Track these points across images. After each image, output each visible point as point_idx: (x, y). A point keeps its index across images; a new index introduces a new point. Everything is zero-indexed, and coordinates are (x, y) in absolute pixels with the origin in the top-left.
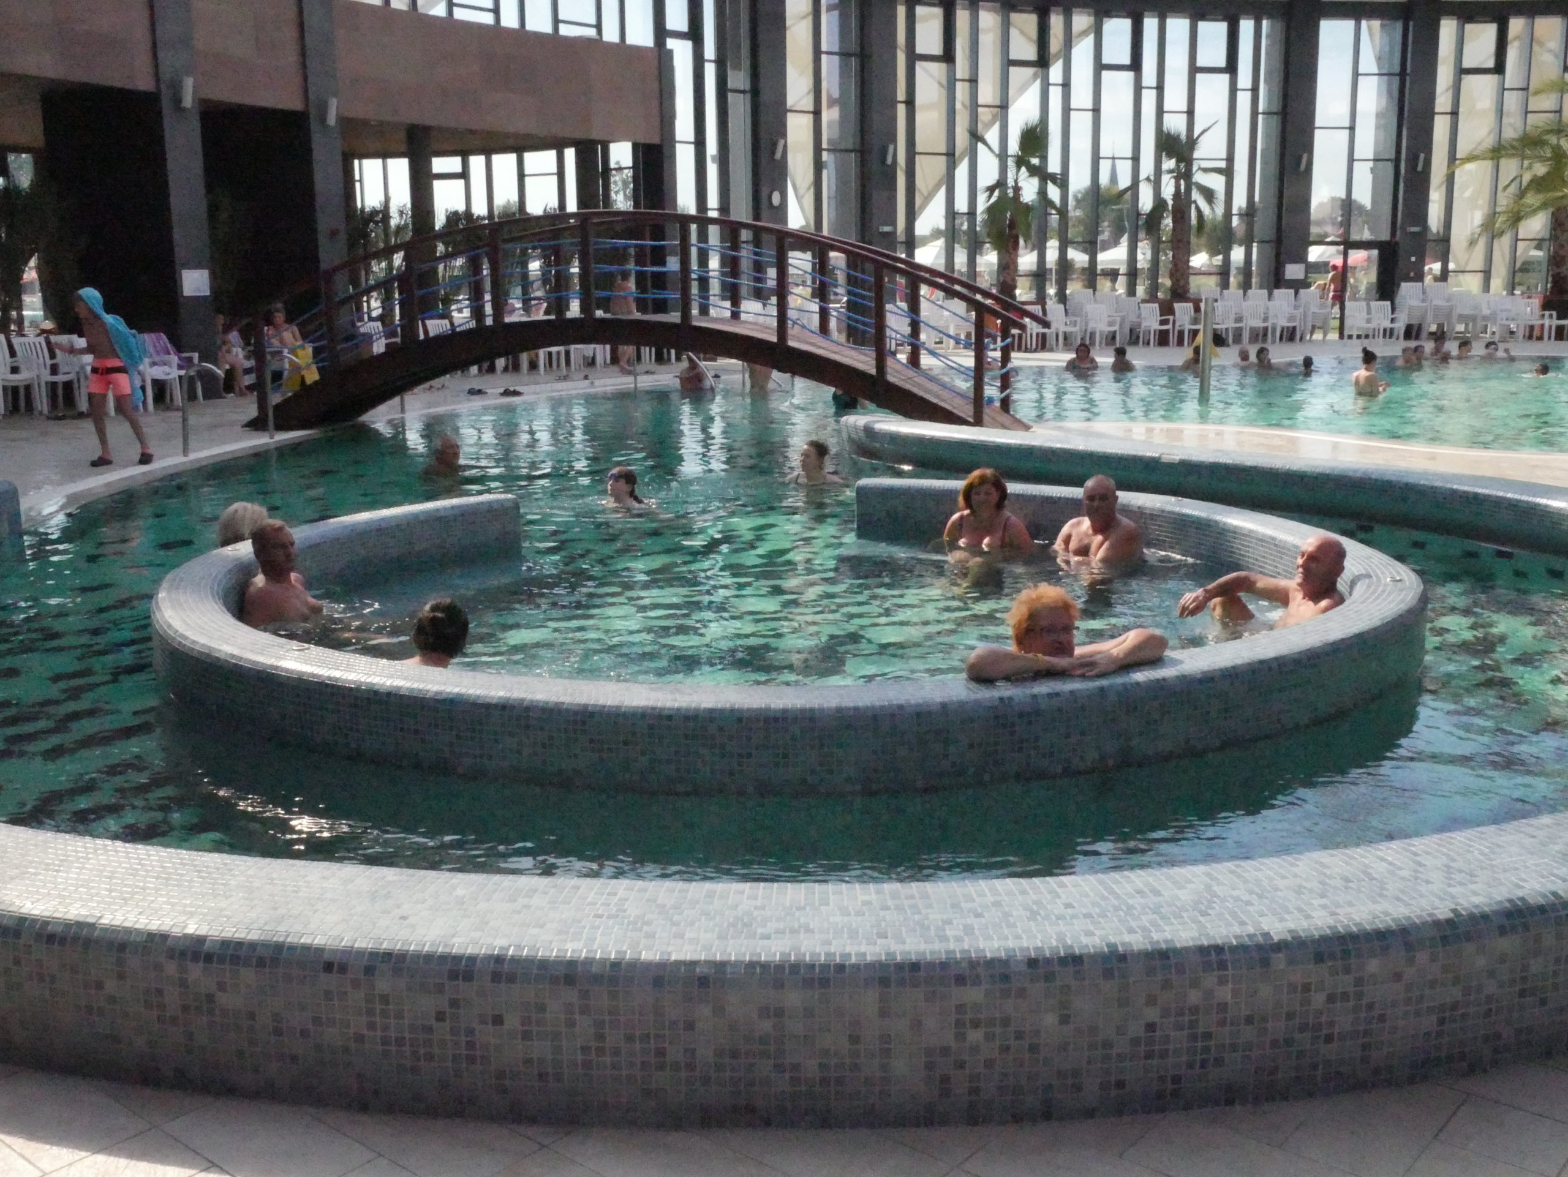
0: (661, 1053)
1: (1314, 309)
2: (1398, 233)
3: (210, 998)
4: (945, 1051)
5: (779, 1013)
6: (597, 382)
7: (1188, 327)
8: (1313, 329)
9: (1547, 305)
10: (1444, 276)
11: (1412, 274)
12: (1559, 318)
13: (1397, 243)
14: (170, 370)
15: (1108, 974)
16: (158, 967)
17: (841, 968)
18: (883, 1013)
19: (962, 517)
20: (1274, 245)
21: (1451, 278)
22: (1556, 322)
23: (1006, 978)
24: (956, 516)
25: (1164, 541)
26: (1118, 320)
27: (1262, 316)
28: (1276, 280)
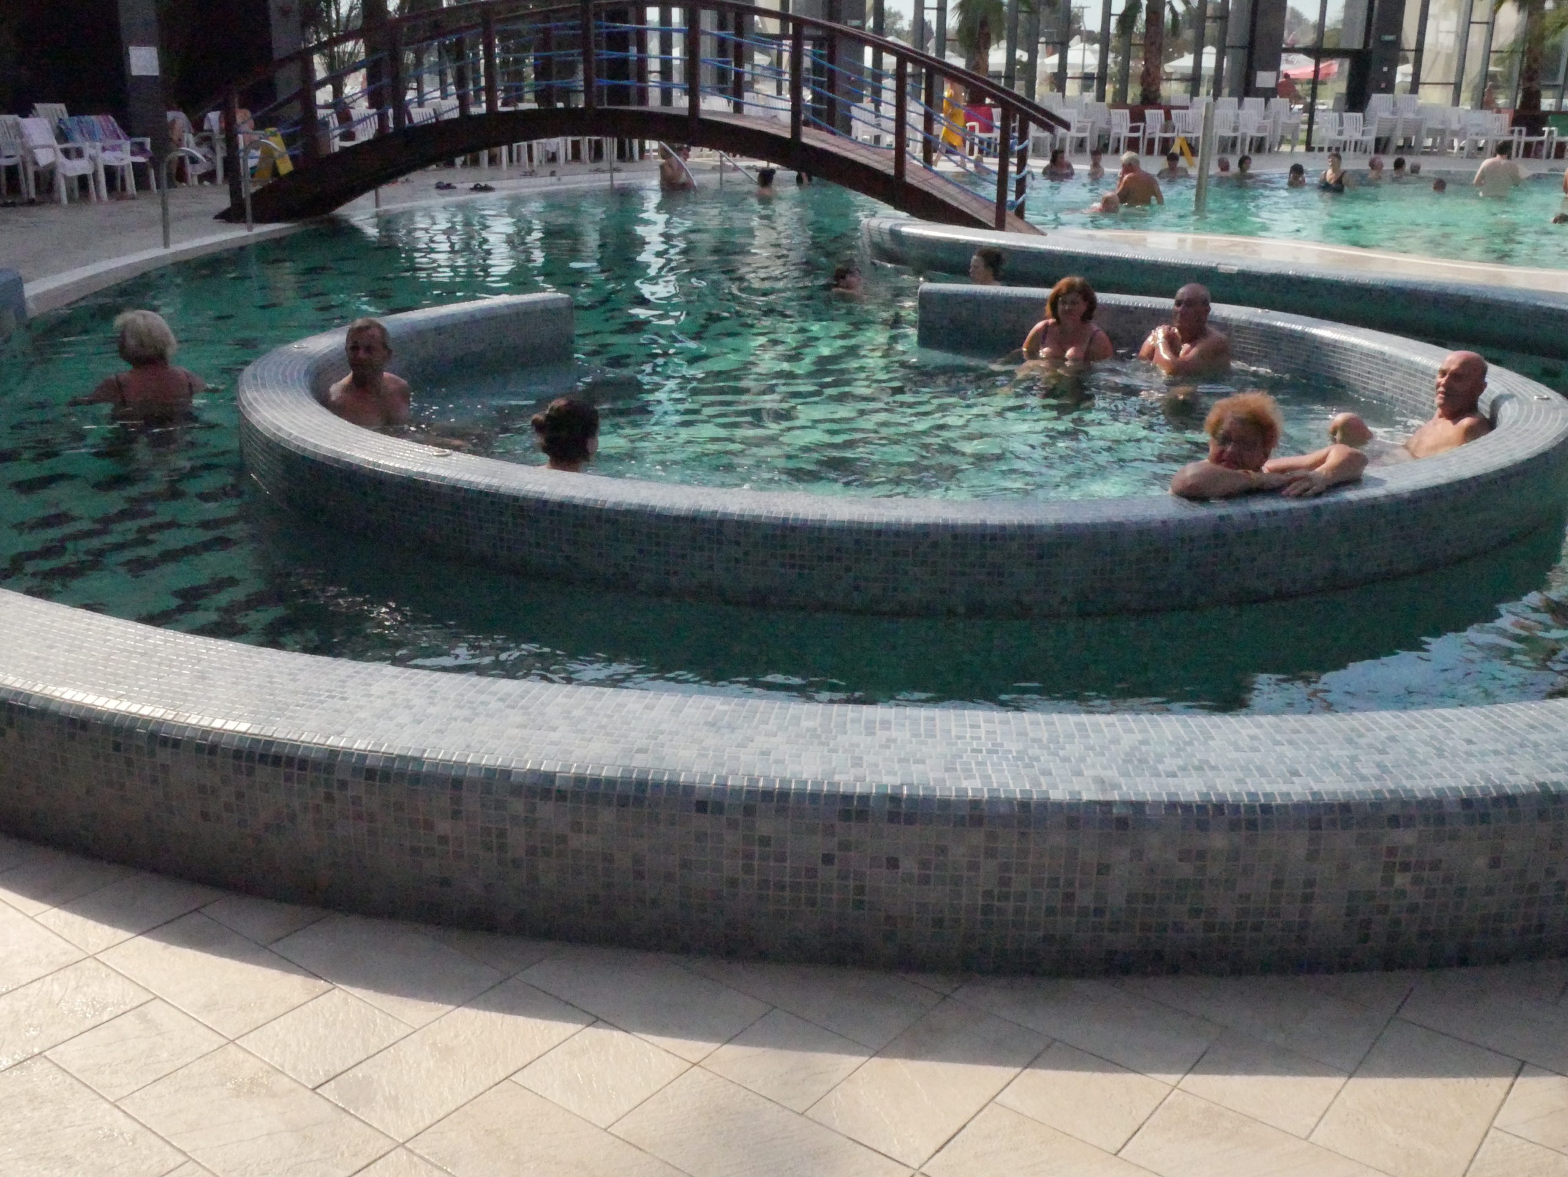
0: (1069, 897)
1: (1283, 119)
2: (1371, 42)
3: (562, 839)
4: (1371, 896)
5: (1201, 855)
6: (565, 179)
7: (1158, 135)
8: (1282, 141)
9: (1516, 121)
10: (1415, 85)
11: (1383, 85)
12: (1528, 134)
13: (1370, 52)
14: (123, 157)
15: (1542, 815)
16: (500, 805)
17: (1266, 809)
18: (1312, 856)
19: (1046, 326)
20: (1246, 51)
21: (1422, 90)
22: (1525, 139)
23: (1441, 819)
24: (1040, 325)
25: (1251, 355)
26: (1089, 125)
27: (1232, 125)
28: (1246, 88)
